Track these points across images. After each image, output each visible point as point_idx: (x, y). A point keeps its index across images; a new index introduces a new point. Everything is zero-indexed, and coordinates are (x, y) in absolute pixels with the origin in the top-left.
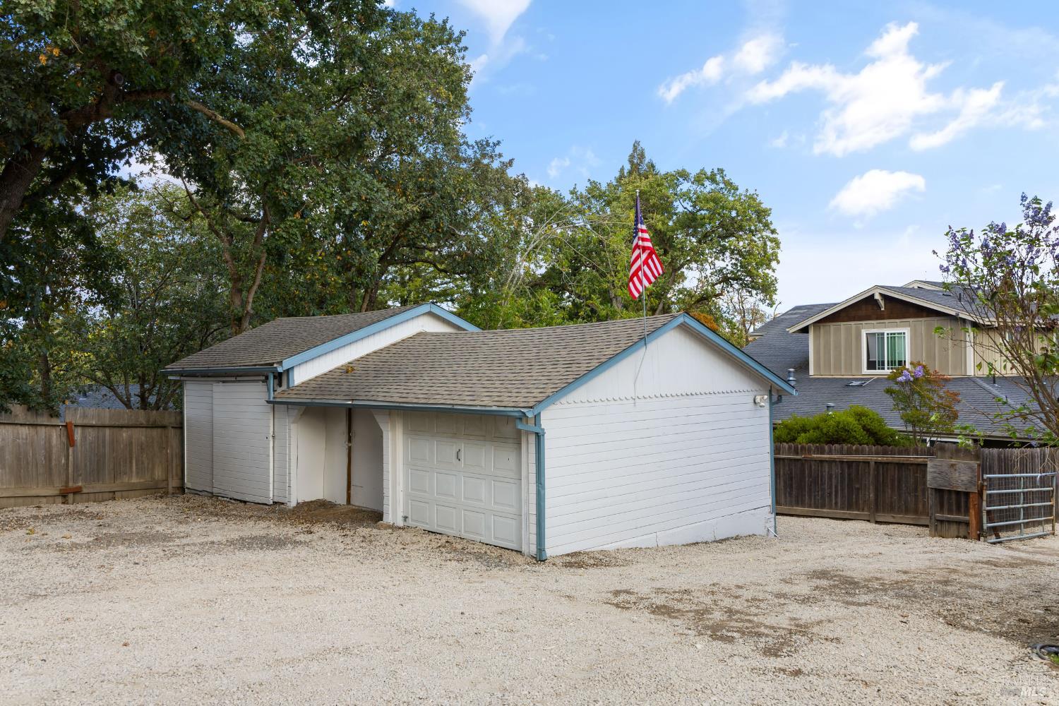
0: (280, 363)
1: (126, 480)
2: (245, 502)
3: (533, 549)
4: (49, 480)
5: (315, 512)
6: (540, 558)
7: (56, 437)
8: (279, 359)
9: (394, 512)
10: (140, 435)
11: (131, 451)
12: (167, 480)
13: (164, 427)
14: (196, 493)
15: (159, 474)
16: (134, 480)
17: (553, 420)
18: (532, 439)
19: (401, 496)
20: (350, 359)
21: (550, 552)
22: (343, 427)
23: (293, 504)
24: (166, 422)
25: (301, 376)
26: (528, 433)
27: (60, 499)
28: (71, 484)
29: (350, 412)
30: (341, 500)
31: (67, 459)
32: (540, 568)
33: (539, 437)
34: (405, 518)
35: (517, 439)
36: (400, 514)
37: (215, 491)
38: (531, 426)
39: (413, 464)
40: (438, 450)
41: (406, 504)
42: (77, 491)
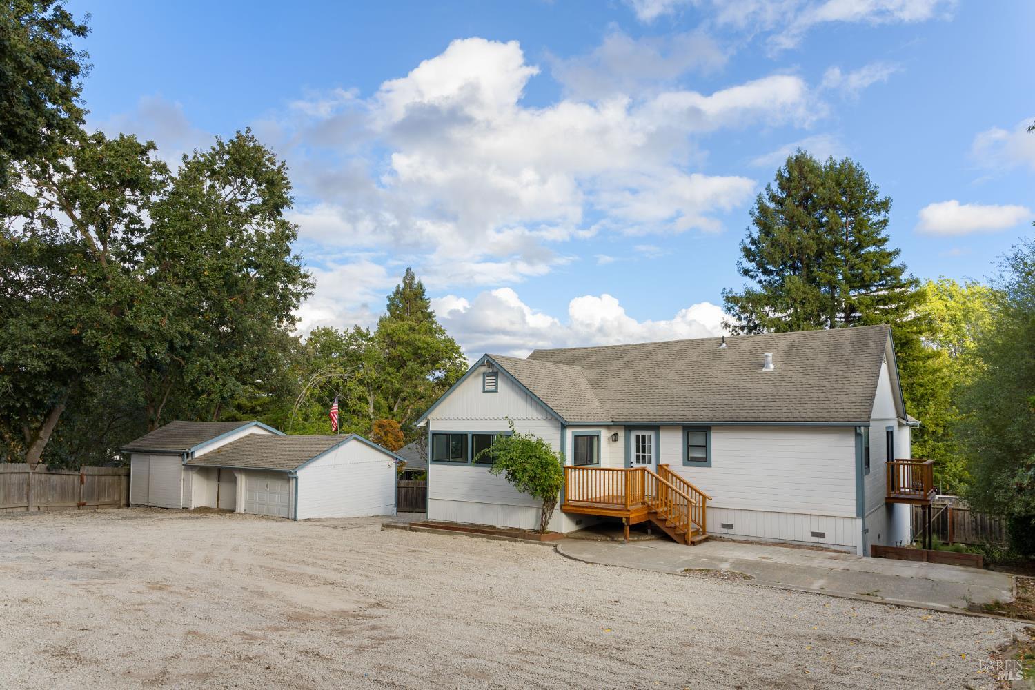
0: (190, 449)
1: (103, 500)
2: (167, 509)
3: (293, 517)
4: (73, 500)
5: (204, 510)
6: (295, 519)
7: (76, 480)
8: (188, 447)
9: (241, 508)
10: (109, 479)
11: (105, 487)
12: (120, 500)
13: (120, 475)
14: (137, 506)
15: (116, 497)
16: (106, 500)
17: (302, 474)
18: (294, 480)
19: (243, 502)
20: (219, 446)
21: (299, 518)
22: (217, 473)
23: (193, 508)
24: (120, 473)
25: (197, 454)
26: (292, 478)
27: (77, 508)
28: (82, 502)
29: (219, 470)
30: (215, 506)
31: (80, 491)
32: (296, 522)
33: (296, 479)
34: (245, 510)
35: (289, 480)
36: (243, 509)
37: (150, 504)
38: (294, 476)
39: (249, 490)
40: (259, 483)
41: (245, 506)
42: (84, 505)
